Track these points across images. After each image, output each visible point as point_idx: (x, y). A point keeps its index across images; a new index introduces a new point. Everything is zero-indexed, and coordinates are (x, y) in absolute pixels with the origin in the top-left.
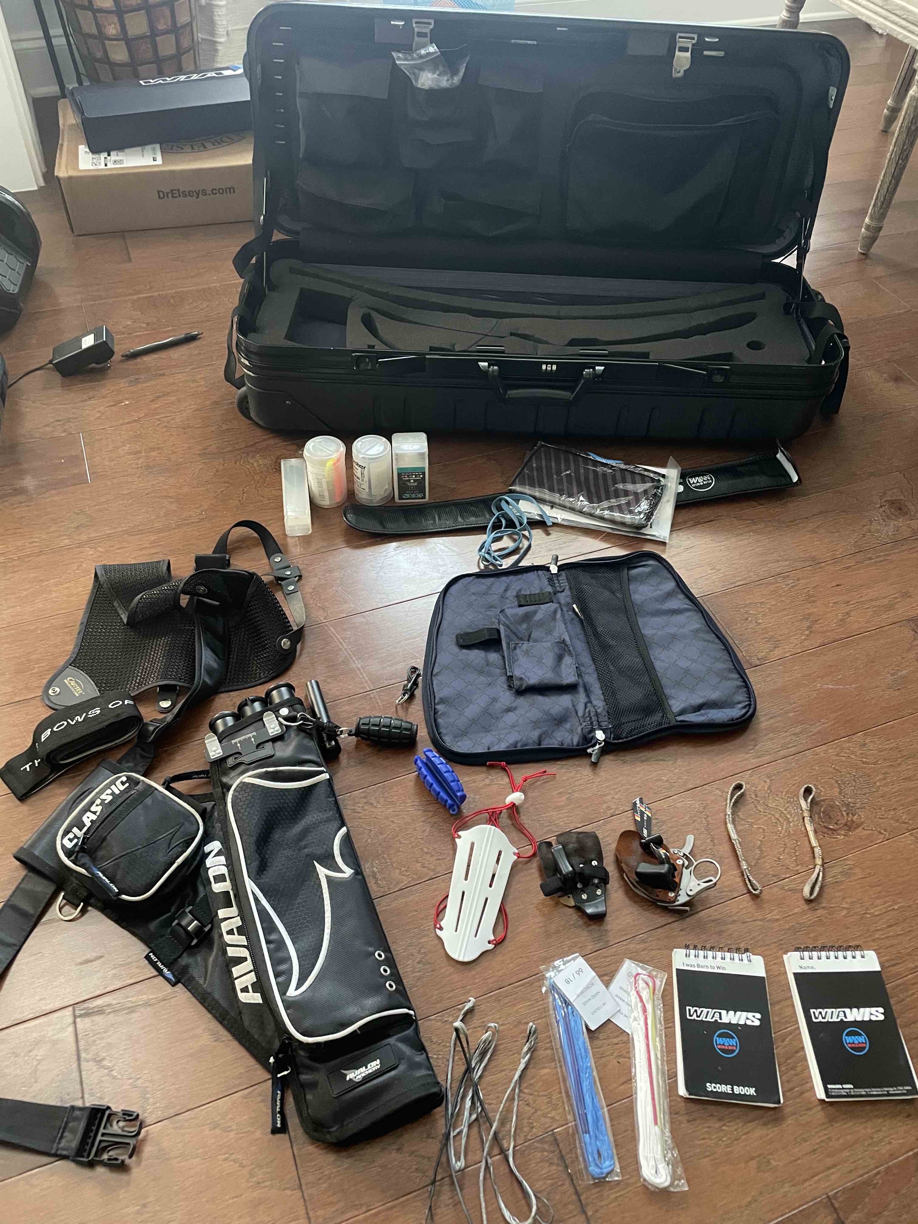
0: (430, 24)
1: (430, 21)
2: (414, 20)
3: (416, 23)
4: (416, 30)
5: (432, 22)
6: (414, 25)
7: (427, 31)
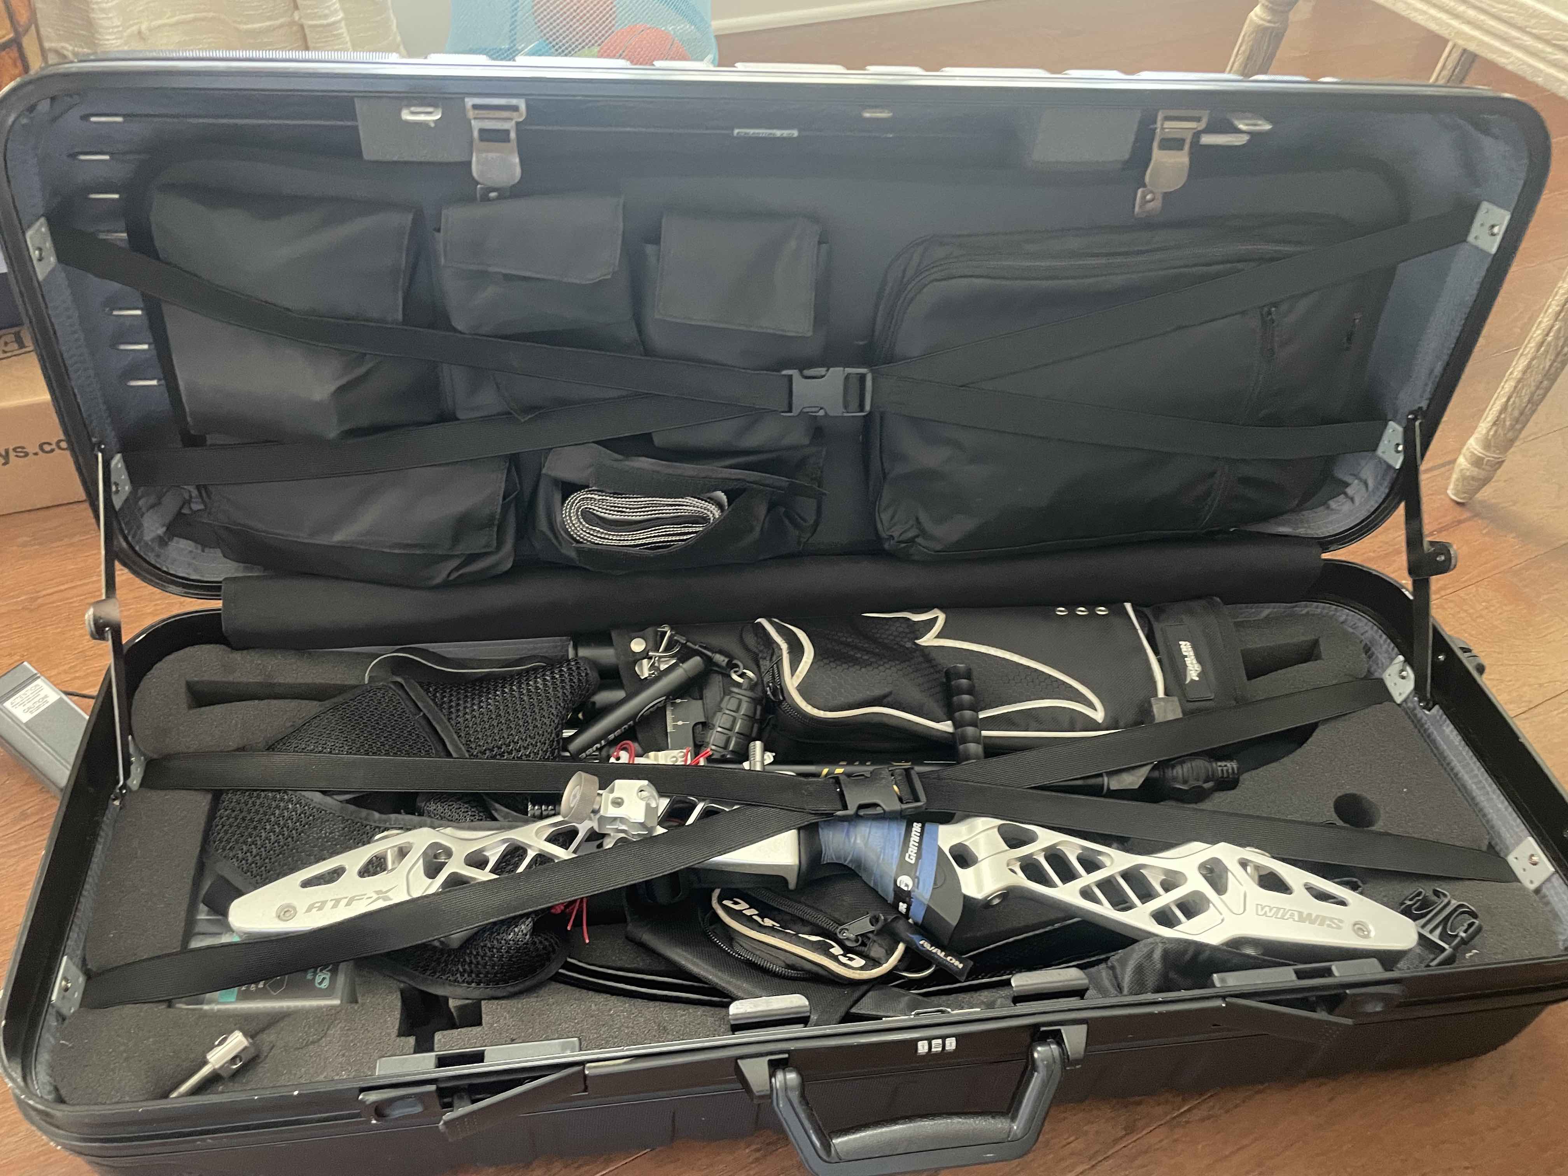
0: (515, 108)
1: (514, 101)
2: (470, 102)
3: (475, 107)
4: (476, 125)
5: (522, 104)
6: (471, 114)
7: (510, 126)
